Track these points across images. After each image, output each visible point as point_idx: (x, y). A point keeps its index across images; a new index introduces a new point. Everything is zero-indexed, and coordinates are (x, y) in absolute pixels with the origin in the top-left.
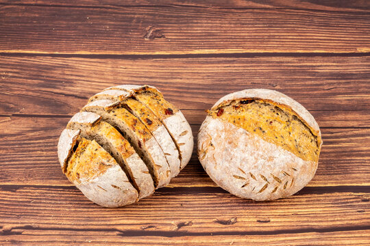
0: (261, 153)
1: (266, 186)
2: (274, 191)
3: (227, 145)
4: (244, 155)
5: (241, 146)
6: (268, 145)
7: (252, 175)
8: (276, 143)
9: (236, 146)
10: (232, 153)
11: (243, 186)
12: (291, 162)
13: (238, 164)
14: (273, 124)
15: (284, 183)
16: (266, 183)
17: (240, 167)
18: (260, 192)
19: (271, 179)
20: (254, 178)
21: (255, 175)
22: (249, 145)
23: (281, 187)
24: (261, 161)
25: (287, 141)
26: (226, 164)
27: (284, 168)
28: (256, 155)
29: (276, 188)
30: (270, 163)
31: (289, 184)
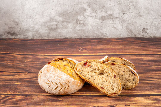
0: (57, 75)
1: (57, 87)
2: (60, 90)
3: (46, 72)
4: (50, 75)
5: (51, 72)
6: (61, 72)
7: (52, 83)
8: (64, 72)
9: (49, 72)
10: (47, 74)
11: (49, 87)
12: (68, 79)
13: (48, 78)
14: (66, 66)
15: (64, 87)
16: (57, 86)
17: (48, 79)
18: (55, 89)
19: (59, 85)
20: (53, 84)
21: (53, 83)
22: (53, 72)
23: (63, 88)
24: (56, 77)
25: (69, 72)
26: (44, 78)
27: (65, 81)
28: (55, 75)
29: (61, 89)
30: (59, 78)
31: (67, 87)
